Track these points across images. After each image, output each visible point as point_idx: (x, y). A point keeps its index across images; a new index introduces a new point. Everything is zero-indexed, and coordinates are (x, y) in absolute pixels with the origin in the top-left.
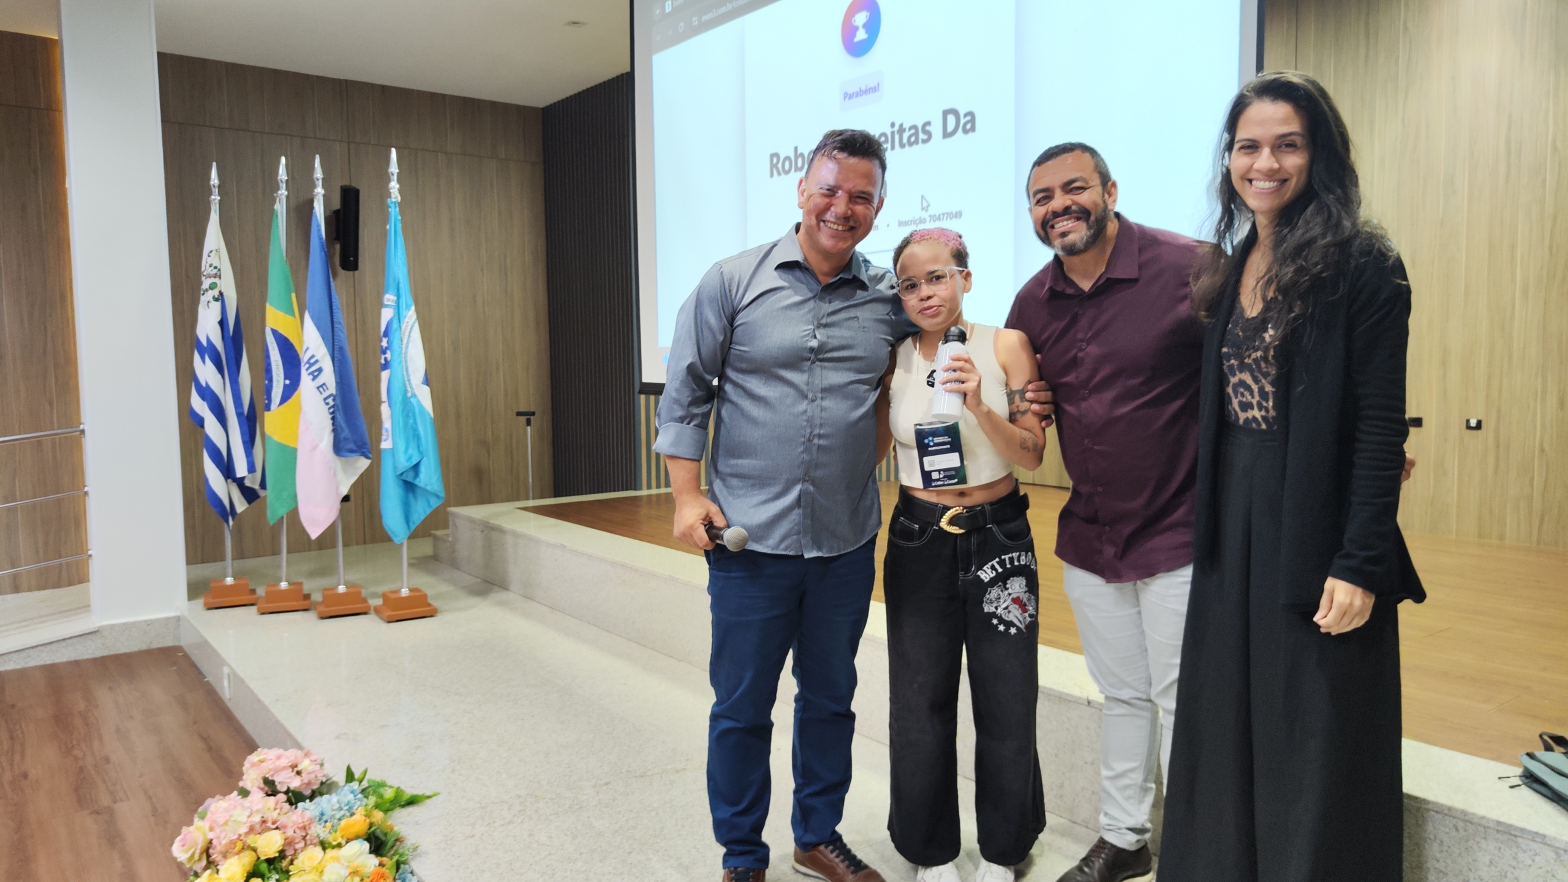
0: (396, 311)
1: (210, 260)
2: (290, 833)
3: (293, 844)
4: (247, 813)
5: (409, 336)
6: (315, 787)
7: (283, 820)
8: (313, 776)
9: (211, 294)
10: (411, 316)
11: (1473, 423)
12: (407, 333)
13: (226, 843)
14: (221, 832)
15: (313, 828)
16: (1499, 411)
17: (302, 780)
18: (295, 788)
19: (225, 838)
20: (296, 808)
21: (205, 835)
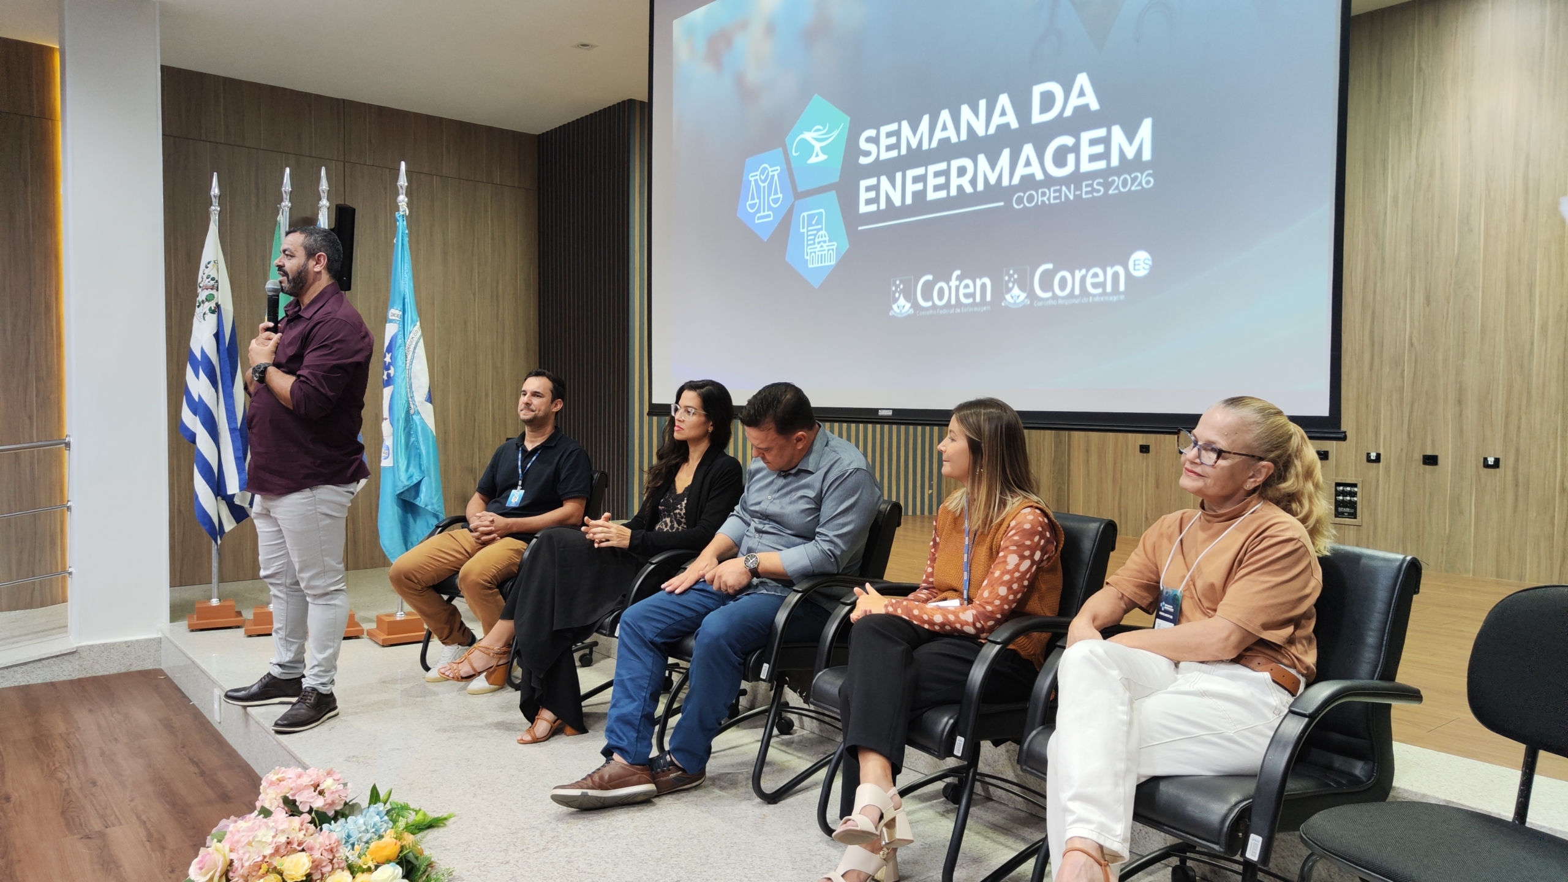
0: (401, 326)
1: (207, 271)
2: (317, 855)
3: (319, 867)
4: (272, 833)
5: (414, 352)
6: (338, 808)
7: (309, 841)
8: (337, 795)
9: (207, 306)
10: (415, 332)
11: (1491, 461)
12: (412, 349)
13: (250, 865)
14: (244, 853)
15: (341, 850)
16: (1517, 449)
17: (325, 800)
18: (318, 808)
19: (247, 860)
20: (321, 829)
21: (224, 856)
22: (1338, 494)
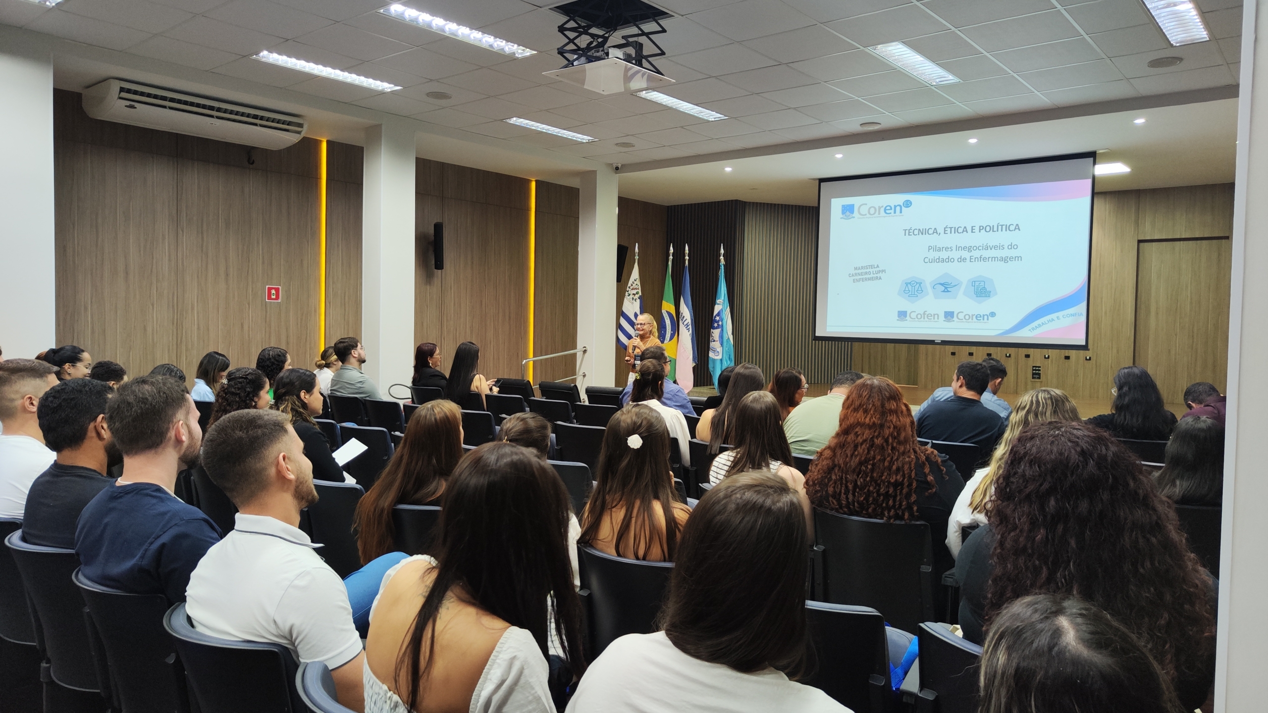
0: (724, 306)
11: (1088, 358)
16: (1097, 354)
22: (1033, 370)
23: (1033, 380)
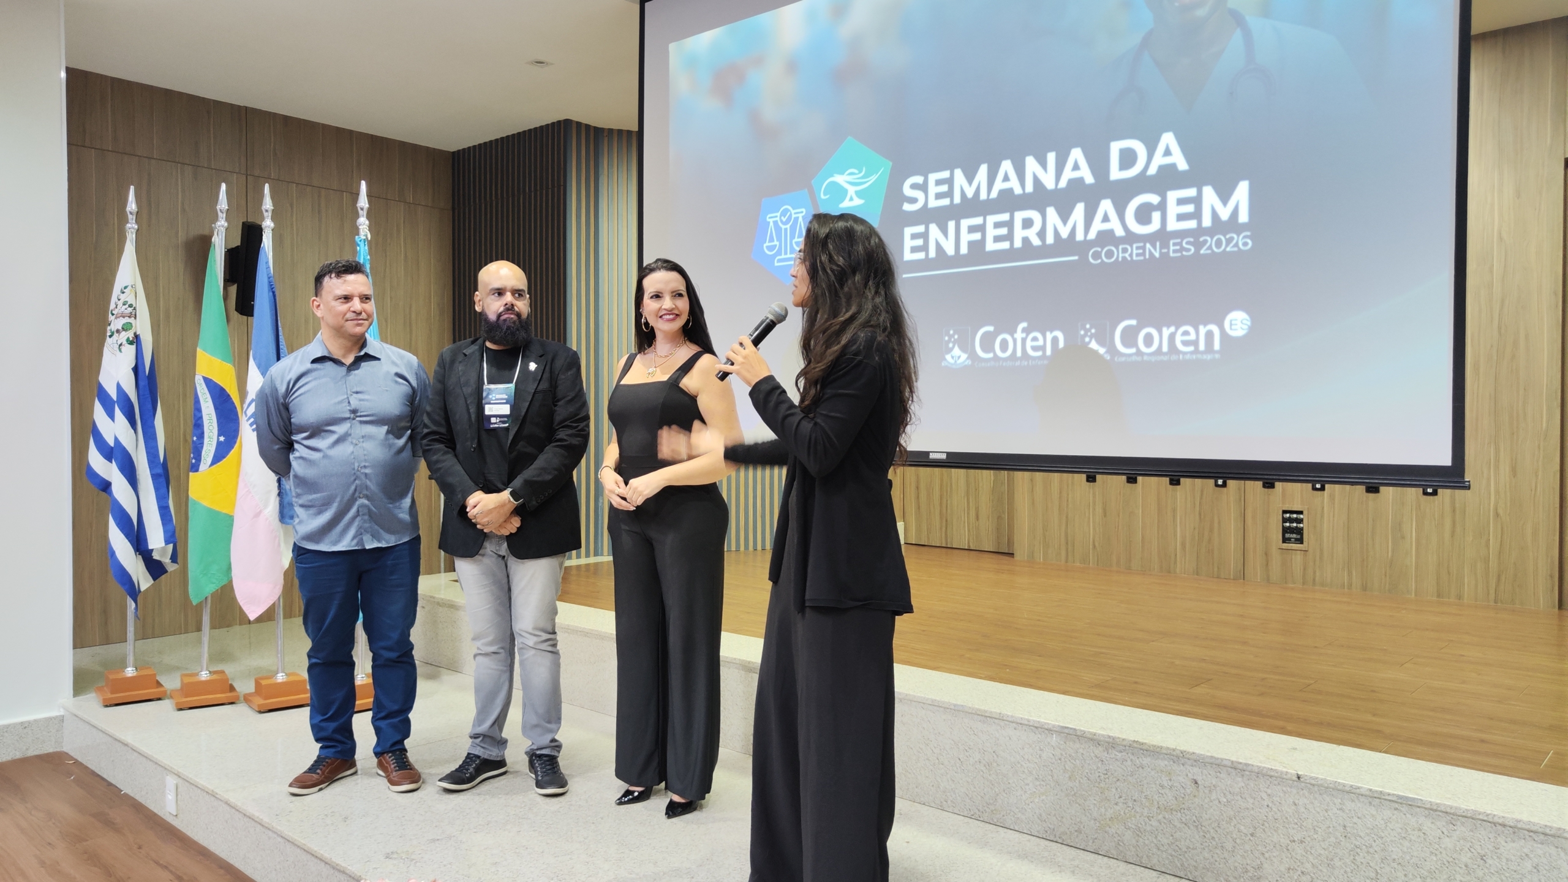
22: (1285, 520)
23: (1285, 545)
